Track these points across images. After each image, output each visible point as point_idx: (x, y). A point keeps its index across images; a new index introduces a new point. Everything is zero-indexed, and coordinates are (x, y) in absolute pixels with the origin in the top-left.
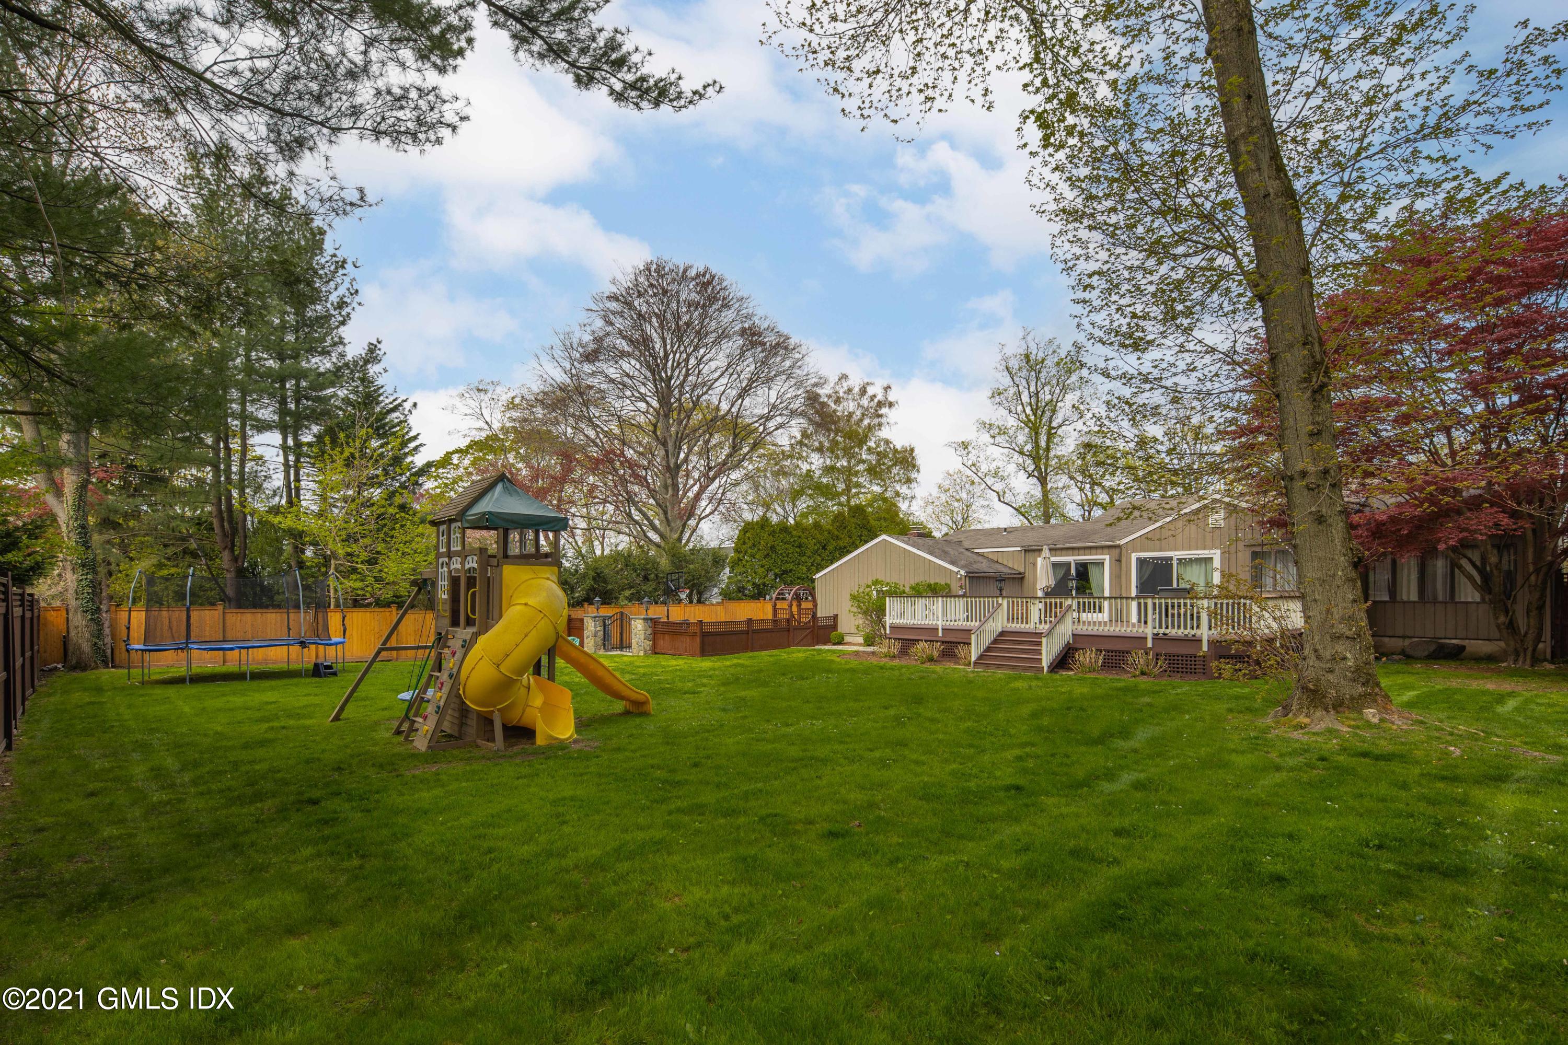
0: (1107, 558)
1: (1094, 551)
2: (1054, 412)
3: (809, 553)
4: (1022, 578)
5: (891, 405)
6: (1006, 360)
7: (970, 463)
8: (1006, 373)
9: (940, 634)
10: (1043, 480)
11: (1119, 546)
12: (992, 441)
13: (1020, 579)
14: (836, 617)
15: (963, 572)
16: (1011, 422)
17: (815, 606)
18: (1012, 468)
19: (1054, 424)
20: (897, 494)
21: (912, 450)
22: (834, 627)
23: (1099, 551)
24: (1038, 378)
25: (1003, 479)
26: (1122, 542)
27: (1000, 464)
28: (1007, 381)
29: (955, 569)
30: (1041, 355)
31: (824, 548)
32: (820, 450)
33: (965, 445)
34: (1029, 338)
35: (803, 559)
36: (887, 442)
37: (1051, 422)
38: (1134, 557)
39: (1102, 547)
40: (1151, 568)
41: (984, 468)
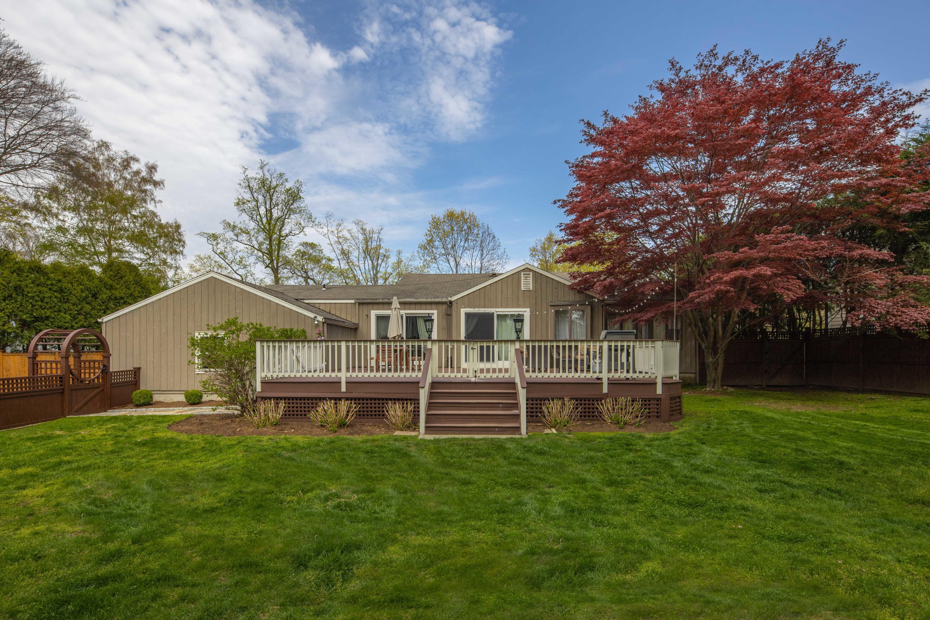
0: (435, 313)
1: (424, 306)
2: (283, 225)
3: (74, 300)
4: (356, 329)
5: (156, 184)
6: (247, 179)
7: (218, 251)
8: (247, 190)
9: (343, 389)
10: (275, 271)
11: (451, 302)
12: (235, 238)
13: (354, 329)
14: (137, 371)
15: (320, 318)
16: (252, 225)
17: (107, 357)
18: (252, 259)
19: (283, 233)
20: (165, 262)
21: (178, 227)
22: (136, 384)
23: (428, 306)
24: (271, 200)
25: (245, 267)
26: (453, 299)
27: (245, 255)
28: (248, 196)
29: (312, 315)
30: (274, 183)
31: (95, 296)
32: (75, 209)
33: (214, 237)
34: (266, 169)
35: (66, 306)
36: (154, 214)
37: (280, 232)
38: (463, 311)
39: (431, 303)
40: (475, 321)
41: (230, 256)
